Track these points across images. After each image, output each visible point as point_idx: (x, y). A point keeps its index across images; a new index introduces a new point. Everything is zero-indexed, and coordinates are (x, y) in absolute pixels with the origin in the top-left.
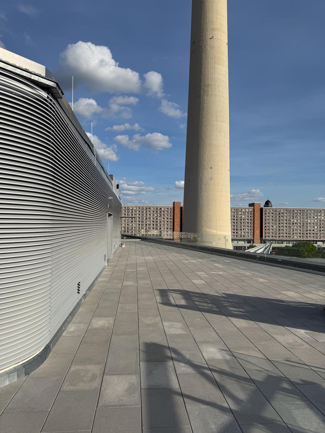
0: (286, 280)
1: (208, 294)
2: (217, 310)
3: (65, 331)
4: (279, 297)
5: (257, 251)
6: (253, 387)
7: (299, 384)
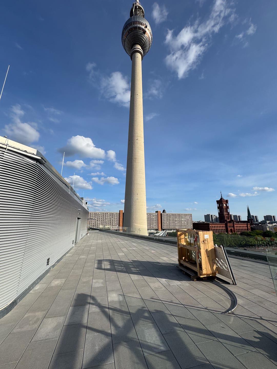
0: (164, 251)
1: (123, 261)
2: (126, 270)
3: (32, 290)
4: (158, 261)
5: (160, 235)
6: (128, 317)
7: (154, 313)
